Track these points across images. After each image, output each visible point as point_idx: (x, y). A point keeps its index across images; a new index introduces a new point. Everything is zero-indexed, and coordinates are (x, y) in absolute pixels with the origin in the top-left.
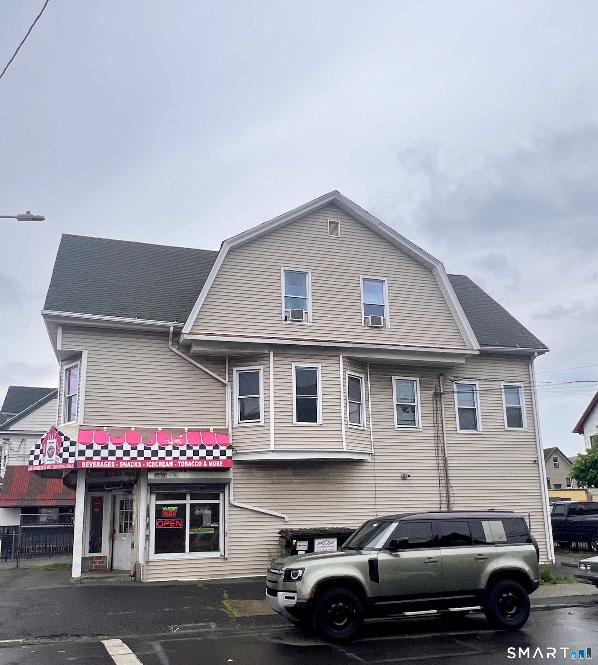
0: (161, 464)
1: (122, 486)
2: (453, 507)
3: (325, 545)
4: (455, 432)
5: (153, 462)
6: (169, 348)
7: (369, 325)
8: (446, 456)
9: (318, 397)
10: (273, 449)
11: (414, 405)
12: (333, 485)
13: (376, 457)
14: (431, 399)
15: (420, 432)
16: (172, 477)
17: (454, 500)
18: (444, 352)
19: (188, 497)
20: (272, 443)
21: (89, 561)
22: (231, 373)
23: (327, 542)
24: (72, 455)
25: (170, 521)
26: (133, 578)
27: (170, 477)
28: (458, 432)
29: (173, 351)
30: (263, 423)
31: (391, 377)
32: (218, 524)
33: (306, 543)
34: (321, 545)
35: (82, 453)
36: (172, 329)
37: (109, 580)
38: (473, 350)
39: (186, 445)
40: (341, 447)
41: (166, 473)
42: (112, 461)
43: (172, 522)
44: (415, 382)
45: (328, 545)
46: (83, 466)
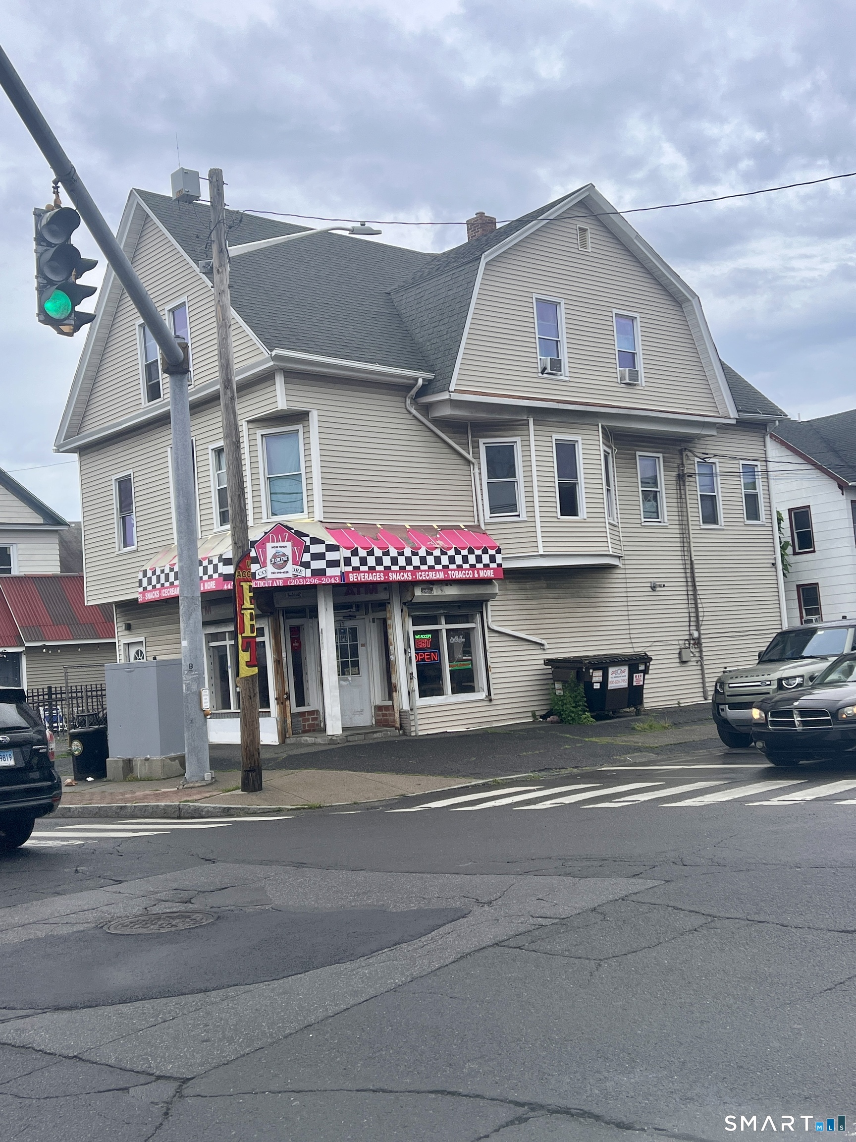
0: (432, 576)
1: (354, 608)
2: (702, 625)
3: (618, 675)
4: (698, 527)
5: (423, 573)
6: (406, 409)
7: (625, 382)
8: (693, 559)
9: (579, 482)
10: (542, 553)
11: (657, 491)
12: (586, 600)
13: (627, 562)
14: (674, 483)
15: (665, 527)
16: (440, 593)
17: (703, 616)
18: (703, 420)
19: (443, 621)
20: (540, 545)
21: (301, 719)
22: (476, 447)
23: (619, 671)
24: (334, 564)
25: (424, 653)
26: (401, 732)
27: (437, 593)
28: (702, 527)
29: (410, 413)
30: (524, 517)
31: (634, 452)
32: (471, 656)
33: (600, 673)
34: (614, 675)
35: (347, 562)
36: (420, 382)
37: (375, 736)
38: (729, 418)
39: (453, 549)
40: (606, 549)
41: (432, 588)
42: (380, 572)
43: (427, 655)
44: (657, 460)
45: (620, 675)
46: (351, 580)
